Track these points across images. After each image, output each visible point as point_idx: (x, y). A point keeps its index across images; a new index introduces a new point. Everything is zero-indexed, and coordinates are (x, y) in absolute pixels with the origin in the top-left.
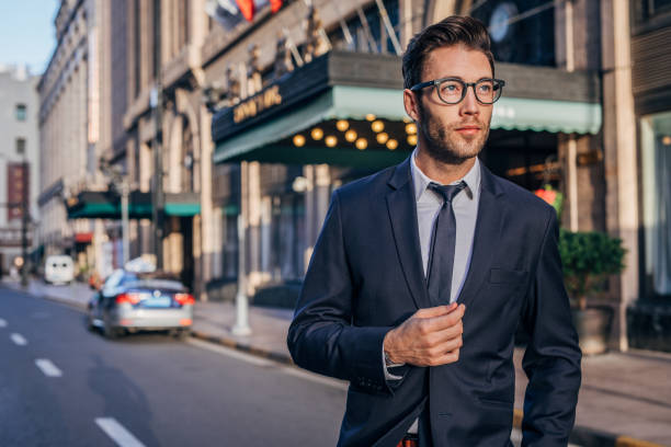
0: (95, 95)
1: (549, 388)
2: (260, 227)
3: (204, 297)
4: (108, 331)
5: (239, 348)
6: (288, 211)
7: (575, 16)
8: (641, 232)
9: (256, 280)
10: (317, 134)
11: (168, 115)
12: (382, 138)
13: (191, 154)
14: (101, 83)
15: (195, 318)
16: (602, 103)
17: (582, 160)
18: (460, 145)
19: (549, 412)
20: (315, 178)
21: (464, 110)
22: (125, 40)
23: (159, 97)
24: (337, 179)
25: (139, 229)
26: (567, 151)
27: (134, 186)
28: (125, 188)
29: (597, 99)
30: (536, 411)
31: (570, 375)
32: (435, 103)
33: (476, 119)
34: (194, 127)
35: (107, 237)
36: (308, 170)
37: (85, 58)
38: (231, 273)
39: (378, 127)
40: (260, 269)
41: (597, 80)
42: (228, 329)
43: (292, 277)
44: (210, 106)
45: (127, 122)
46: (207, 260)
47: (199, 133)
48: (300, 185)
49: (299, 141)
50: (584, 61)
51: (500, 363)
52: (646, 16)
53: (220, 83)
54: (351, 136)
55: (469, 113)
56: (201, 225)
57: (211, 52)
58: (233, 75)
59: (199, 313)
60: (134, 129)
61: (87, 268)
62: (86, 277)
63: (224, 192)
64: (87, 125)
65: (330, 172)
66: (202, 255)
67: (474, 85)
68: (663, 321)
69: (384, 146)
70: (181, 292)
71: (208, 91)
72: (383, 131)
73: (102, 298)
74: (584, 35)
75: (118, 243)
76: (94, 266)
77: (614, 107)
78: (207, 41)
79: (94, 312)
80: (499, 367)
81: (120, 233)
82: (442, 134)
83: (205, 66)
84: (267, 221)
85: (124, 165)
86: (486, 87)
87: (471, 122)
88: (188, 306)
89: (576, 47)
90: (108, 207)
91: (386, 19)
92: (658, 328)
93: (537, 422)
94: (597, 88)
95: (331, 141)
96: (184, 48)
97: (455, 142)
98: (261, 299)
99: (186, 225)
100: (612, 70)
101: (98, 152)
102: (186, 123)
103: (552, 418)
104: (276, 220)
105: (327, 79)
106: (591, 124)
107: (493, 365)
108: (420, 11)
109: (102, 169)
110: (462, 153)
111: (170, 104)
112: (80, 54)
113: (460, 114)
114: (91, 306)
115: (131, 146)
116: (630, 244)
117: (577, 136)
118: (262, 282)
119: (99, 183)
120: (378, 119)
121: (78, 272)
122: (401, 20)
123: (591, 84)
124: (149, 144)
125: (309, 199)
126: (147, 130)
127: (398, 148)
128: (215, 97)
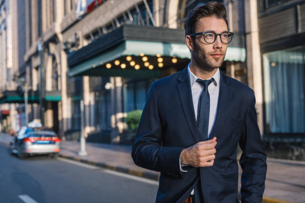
0: (10, 46)
1: (253, 172)
2: (90, 106)
3: (64, 138)
4: (20, 155)
5: (82, 161)
6: (102, 98)
7: (233, 9)
8: (264, 105)
9: (88, 130)
10: (117, 63)
11: (46, 55)
12: (147, 64)
13: (56, 73)
14: (13, 41)
15: (61, 148)
16: (246, 47)
17: (237, 73)
18: (213, 62)
19: (254, 183)
20: (115, 83)
21: (216, 46)
22: (24, 20)
23: (42, 46)
24: (125, 83)
25: (32, 108)
26: (230, 69)
27: (30, 88)
28: (26, 88)
29: (243, 46)
30: (248, 183)
31: (262, 166)
32: (202, 43)
33: (221, 50)
34: (58, 60)
35: (17, 112)
36: (112, 79)
37: (5, 29)
38: (76, 127)
39: (145, 59)
40: (90, 125)
41: (243, 37)
42: (77, 153)
43: (105, 128)
44: (66, 50)
45: (26, 58)
46: (65, 121)
47: (60, 63)
48: (108, 86)
49: (109, 66)
50: (237, 29)
51: (231, 161)
52: (264, 8)
53: (71, 40)
54: (132, 64)
55: (218, 48)
56: (62, 105)
57: (65, 26)
58: (77, 36)
59: (63, 146)
60: (29, 62)
61: (7, 126)
62: (7, 130)
63: (73, 90)
64: (6, 60)
65: (122, 80)
66: (63, 119)
67: (220, 35)
68: (274, 144)
69: (147, 68)
70: (55, 136)
71: (66, 44)
72: (147, 61)
73: (16, 140)
74: (237, 17)
75: (23, 115)
76: (10, 126)
77: (251, 50)
78: (64, 21)
79: (13, 147)
80: (230, 163)
81: (24, 110)
82: (204, 57)
83: (63, 32)
84: (93, 103)
85: (25, 78)
86: (225, 36)
87: (218, 52)
88: (58, 143)
89: (234, 22)
90: (18, 98)
91: (148, 10)
92: (272, 148)
93: (249, 188)
94: (243, 40)
95: (123, 66)
96: (53, 24)
97: (211, 61)
98: (91, 139)
99: (55, 106)
100: (250, 33)
101: (12, 73)
102: (54, 59)
103: (255, 186)
104: (97, 102)
105: (122, 37)
106: (241, 57)
107: (227, 162)
108: (163, 6)
109: (14, 80)
110: (214, 66)
111: (46, 50)
112: (3, 27)
113: (214, 48)
114: (11, 144)
115: (28, 69)
116: (259, 110)
117: (235, 63)
118: (91, 131)
119: (13, 86)
120: (145, 56)
121: (3, 128)
122: (154, 10)
123: (241, 39)
124: (37, 68)
125: (112, 93)
126: (36, 62)
127: (154, 69)
128: (69, 46)
